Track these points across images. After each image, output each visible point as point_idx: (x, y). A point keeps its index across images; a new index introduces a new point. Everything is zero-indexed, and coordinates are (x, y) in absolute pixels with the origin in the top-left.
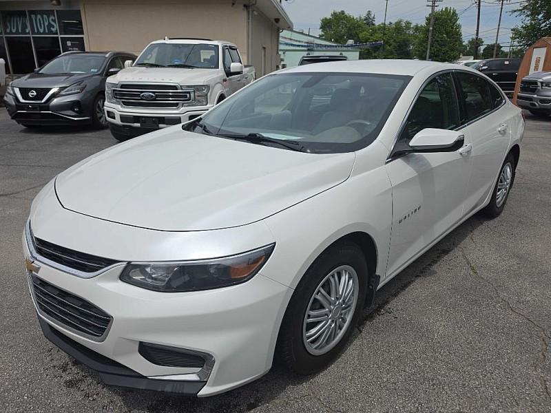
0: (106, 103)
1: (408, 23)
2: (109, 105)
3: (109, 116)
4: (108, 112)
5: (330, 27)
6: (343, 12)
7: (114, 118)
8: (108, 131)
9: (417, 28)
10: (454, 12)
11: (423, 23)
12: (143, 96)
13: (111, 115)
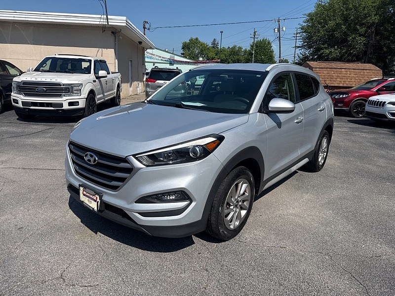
0: (12, 94)
1: (240, 48)
2: (14, 95)
3: (14, 102)
4: (13, 99)
5: (189, 49)
6: (197, 39)
7: (18, 103)
8: (14, 111)
9: (245, 51)
10: (269, 43)
11: (249, 48)
12: (37, 90)
13: (16, 101)
